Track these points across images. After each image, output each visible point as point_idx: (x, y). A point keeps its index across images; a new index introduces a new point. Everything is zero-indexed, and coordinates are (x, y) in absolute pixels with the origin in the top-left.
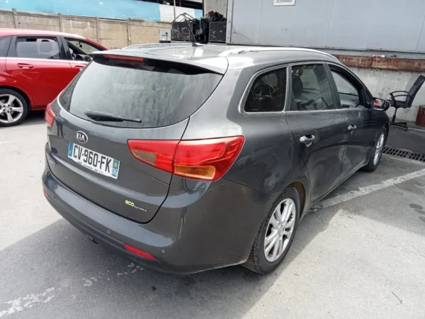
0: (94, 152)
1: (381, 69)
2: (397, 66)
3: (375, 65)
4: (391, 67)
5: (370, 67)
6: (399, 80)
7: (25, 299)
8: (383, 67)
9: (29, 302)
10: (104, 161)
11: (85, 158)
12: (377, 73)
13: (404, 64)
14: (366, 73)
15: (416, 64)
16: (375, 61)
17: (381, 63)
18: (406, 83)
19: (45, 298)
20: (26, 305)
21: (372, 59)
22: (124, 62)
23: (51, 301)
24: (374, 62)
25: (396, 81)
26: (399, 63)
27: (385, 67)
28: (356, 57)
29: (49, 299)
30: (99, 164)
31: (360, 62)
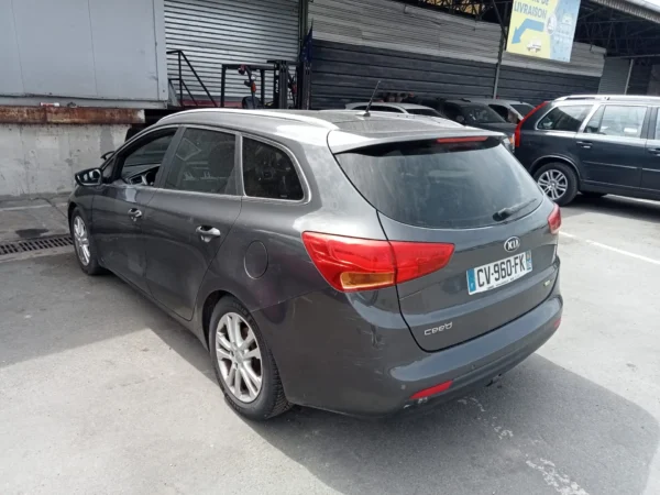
0: (505, 260)
1: (57, 124)
2: (84, 118)
3: (52, 118)
4: (76, 120)
5: (44, 122)
6: (87, 137)
7: (556, 485)
8: (65, 120)
9: (561, 479)
10: (518, 261)
11: (496, 275)
12: (54, 130)
13: (93, 115)
14: (35, 132)
15: (108, 114)
16: (50, 112)
17: (60, 115)
18: (99, 140)
19: (547, 466)
20: (567, 481)
21: (44, 110)
22: (456, 145)
23: (549, 459)
24: (49, 114)
25: (85, 140)
26: (87, 113)
27: (68, 120)
28: (15, 107)
29: (546, 462)
30: (513, 269)
31: (26, 115)
